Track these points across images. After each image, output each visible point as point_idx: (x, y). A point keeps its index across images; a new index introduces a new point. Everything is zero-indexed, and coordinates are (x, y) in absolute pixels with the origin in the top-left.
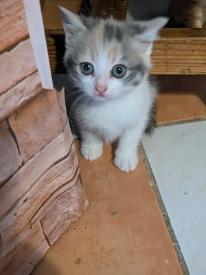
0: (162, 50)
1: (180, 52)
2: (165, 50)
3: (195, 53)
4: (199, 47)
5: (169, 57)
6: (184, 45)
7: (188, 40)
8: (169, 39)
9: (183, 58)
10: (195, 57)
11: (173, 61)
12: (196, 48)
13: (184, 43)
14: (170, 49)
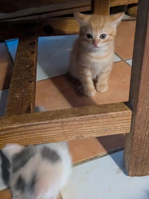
0: (60, 127)
1: (73, 127)
2: (62, 126)
3: (83, 125)
4: (86, 122)
5: (66, 130)
6: (74, 122)
7: (77, 118)
8: (63, 120)
9: (76, 129)
10: (84, 128)
11: (69, 133)
12: (83, 123)
13: (75, 120)
14: (66, 125)
